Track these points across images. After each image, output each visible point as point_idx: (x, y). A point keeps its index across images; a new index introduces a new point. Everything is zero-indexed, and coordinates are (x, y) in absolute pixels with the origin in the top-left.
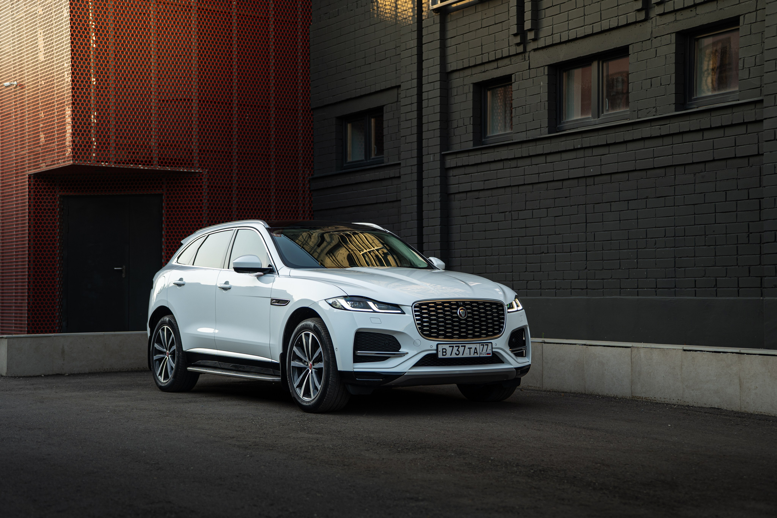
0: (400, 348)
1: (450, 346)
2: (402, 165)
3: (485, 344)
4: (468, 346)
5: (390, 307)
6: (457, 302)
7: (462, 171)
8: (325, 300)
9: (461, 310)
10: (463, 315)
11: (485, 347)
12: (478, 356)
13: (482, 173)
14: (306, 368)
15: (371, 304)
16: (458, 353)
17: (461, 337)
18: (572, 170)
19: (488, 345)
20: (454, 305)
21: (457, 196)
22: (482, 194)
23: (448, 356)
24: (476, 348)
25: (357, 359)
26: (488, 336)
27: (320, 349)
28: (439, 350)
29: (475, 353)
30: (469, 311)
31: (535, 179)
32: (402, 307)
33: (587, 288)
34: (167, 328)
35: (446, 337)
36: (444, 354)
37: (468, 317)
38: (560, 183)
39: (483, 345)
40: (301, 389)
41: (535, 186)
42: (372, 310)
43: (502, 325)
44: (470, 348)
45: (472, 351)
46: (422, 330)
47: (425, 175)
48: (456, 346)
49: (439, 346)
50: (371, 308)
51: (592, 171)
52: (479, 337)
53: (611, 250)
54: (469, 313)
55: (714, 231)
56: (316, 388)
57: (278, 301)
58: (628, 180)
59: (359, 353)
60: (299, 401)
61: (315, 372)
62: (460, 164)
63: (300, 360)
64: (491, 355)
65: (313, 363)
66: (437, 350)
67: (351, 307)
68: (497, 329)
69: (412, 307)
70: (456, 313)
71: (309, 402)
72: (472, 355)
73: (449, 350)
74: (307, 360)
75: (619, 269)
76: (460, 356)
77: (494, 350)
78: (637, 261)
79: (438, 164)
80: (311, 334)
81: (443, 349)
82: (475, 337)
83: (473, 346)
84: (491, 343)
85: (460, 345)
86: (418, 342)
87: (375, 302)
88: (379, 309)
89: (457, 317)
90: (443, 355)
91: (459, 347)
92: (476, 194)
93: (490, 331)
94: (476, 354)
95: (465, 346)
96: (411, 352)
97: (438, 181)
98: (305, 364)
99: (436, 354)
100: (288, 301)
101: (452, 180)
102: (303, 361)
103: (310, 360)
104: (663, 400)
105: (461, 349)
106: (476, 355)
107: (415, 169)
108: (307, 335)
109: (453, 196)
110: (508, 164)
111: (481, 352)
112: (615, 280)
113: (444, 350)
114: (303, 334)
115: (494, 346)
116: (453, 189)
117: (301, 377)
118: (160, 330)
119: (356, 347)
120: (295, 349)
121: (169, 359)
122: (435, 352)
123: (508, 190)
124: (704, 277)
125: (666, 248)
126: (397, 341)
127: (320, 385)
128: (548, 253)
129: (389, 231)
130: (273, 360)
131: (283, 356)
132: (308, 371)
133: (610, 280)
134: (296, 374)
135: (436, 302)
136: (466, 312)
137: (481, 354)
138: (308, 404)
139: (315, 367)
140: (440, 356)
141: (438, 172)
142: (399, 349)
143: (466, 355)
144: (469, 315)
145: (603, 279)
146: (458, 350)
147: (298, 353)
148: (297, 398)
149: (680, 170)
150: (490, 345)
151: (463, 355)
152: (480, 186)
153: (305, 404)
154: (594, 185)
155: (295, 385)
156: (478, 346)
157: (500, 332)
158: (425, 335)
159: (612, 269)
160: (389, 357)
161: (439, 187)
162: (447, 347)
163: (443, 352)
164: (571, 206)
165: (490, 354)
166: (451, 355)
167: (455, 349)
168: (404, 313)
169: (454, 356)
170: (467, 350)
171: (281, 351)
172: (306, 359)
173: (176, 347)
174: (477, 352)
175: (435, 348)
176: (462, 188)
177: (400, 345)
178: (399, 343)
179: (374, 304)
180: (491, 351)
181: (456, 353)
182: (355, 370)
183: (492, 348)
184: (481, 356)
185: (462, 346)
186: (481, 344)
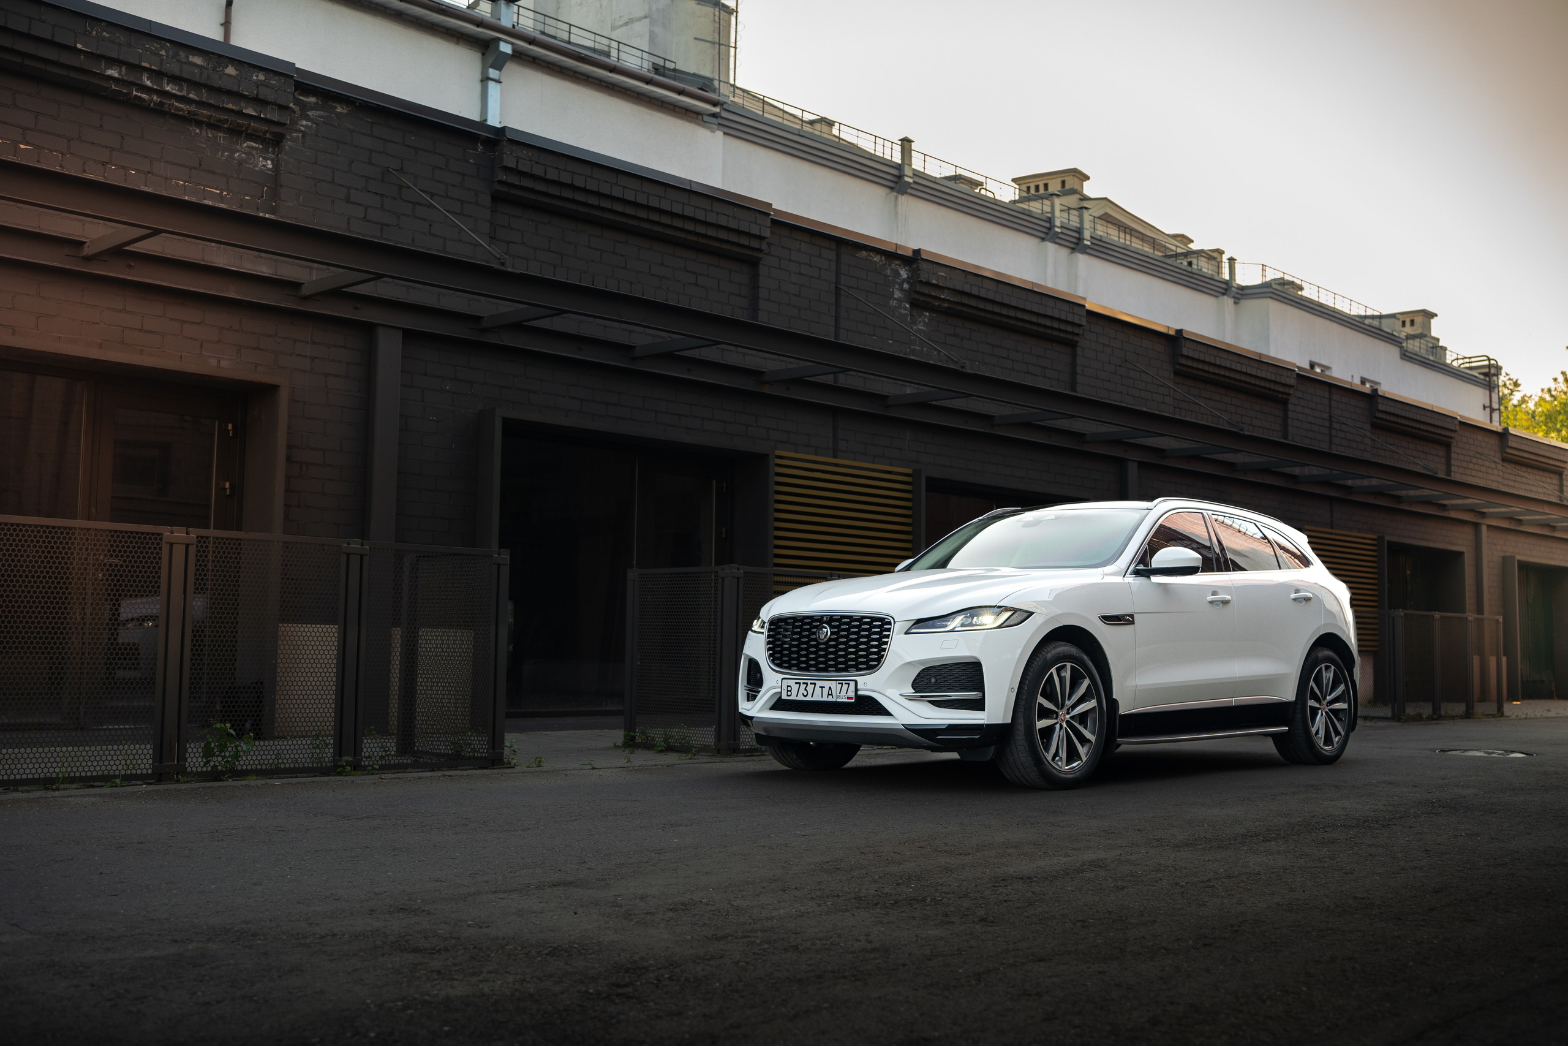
1: (796, 683)
3: (844, 682)
4: (819, 684)
9: (822, 628)
10: (825, 637)
11: (845, 687)
12: (834, 700)
16: (805, 694)
17: (819, 670)
19: (849, 684)
23: (793, 698)
24: (830, 688)
29: (829, 694)
30: (834, 630)
35: (798, 669)
36: (789, 693)
37: (830, 640)
39: (842, 684)
44: (822, 688)
45: (826, 691)
46: (773, 658)
48: (804, 683)
49: (785, 681)
64: (854, 700)
66: (782, 687)
70: (816, 633)
72: (825, 699)
73: (795, 687)
76: (809, 698)
77: (860, 693)
81: (788, 686)
83: (827, 684)
84: (856, 681)
85: (809, 681)
86: (767, 675)
89: (816, 639)
90: (788, 696)
91: (807, 684)
94: (830, 697)
95: (815, 684)
99: (780, 694)
105: (810, 688)
106: (830, 699)
111: (838, 694)
113: (789, 689)
115: (861, 686)
122: (780, 690)
135: (796, 617)
136: (830, 632)
137: (837, 697)
140: (784, 697)
143: (817, 697)
146: (806, 690)
151: (812, 696)
156: (833, 684)
157: (878, 664)
158: (776, 665)
162: (792, 683)
163: (788, 691)
165: (852, 698)
166: (797, 696)
167: (803, 686)
169: (801, 698)
170: (818, 690)
174: (832, 695)
175: (780, 684)
180: (853, 695)
181: (803, 694)
183: (856, 690)
184: (838, 700)
185: (811, 684)
186: (838, 682)
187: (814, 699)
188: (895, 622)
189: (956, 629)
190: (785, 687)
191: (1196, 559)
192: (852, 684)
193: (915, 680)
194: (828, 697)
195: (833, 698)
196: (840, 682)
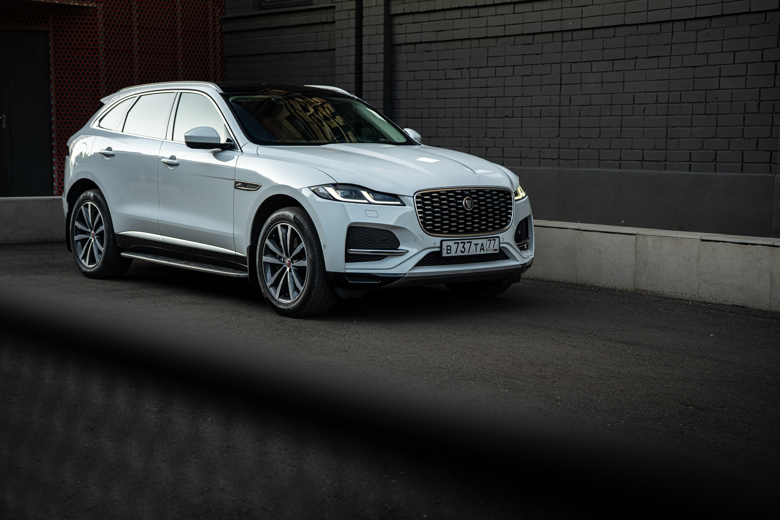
0: (399, 245)
1: (455, 243)
2: (337, 9)
3: (492, 239)
4: (474, 242)
5: (387, 197)
6: (462, 191)
7: (410, 18)
8: (309, 187)
9: (466, 200)
10: (469, 206)
11: (493, 242)
12: (485, 253)
13: (435, 22)
14: (282, 265)
15: (365, 193)
16: (463, 250)
17: (466, 232)
18: (546, 23)
19: (495, 240)
20: (459, 194)
21: (404, 48)
22: (434, 46)
23: (453, 254)
24: (482, 244)
25: (349, 258)
26: (495, 229)
27: (303, 245)
28: (443, 248)
29: (481, 249)
30: (475, 201)
31: (500, 31)
32: (401, 198)
33: (559, 158)
34: (91, 205)
35: (451, 232)
36: (449, 251)
37: (475, 208)
38: (531, 37)
40: (276, 289)
41: (499, 40)
42: (366, 201)
43: (509, 216)
44: (476, 244)
45: (479, 247)
46: (424, 225)
47: (365, 21)
48: (462, 243)
49: (444, 242)
50: (365, 199)
51: (570, 25)
52: (485, 231)
53: (590, 116)
54: (475, 203)
55: (717, 98)
56: (296, 289)
57: (244, 185)
58: (614, 36)
59: (353, 251)
60: (275, 303)
61: (295, 271)
62: (407, 11)
63: (274, 254)
64: (498, 252)
65: (292, 259)
66: (441, 247)
67: (342, 196)
68: (504, 221)
69: (413, 197)
70: (461, 204)
71: (287, 305)
72: (478, 252)
73: (454, 247)
74: (284, 256)
75: (599, 138)
76: (466, 253)
77: (501, 245)
78: (621, 130)
79: (381, 10)
80: (290, 226)
81: (447, 246)
82: (481, 231)
83: (480, 242)
84: (499, 237)
85: (466, 241)
86: (420, 239)
87: (370, 191)
88: (375, 199)
89: (463, 209)
90: (447, 253)
91: (464, 243)
92: (427, 47)
93: (497, 224)
94: (482, 251)
95: (471, 242)
96: (413, 251)
97: (381, 29)
98: (281, 261)
99: (440, 252)
100: (258, 186)
101: (399, 29)
102: (277, 256)
103: (287, 255)
104: (673, 295)
105: (467, 246)
106: (482, 252)
107: (353, 14)
108: (286, 227)
109: (398, 47)
110: (466, 13)
111: (487, 248)
112: (593, 150)
113: (449, 248)
114: (279, 226)
115: (501, 241)
116: (399, 39)
117: (276, 275)
118: (82, 207)
119: (349, 244)
120: (267, 242)
121: (95, 240)
122: (438, 249)
123: (467, 43)
124: (701, 149)
125: (658, 115)
126: (396, 237)
127: (302, 286)
128: (513, 117)
129: (356, 97)
130: (237, 253)
131: (252, 249)
132: (285, 268)
133: (587, 150)
134: (269, 270)
135: (439, 191)
136: (472, 203)
137: (487, 250)
138: (286, 307)
139: (294, 265)
140: (444, 254)
141: (381, 20)
142: (398, 247)
143: (473, 252)
144: (475, 206)
145: (579, 149)
146: (463, 247)
147: (272, 247)
148: (271, 299)
149: (678, 26)
150: (497, 239)
151: (468, 252)
152: (433, 37)
153: (282, 307)
154: (572, 40)
155: (269, 284)
157: (507, 223)
158: (429, 230)
159: (589, 138)
160: (386, 256)
161: (382, 37)
162: (451, 243)
163: (447, 250)
164: (543, 64)
165: (496, 250)
166: (456, 253)
167: (461, 245)
168: (404, 205)
169: (459, 254)
170: (473, 247)
171: (249, 244)
172: (283, 254)
173: (105, 227)
174: (483, 249)
175: (439, 245)
176: (411, 38)
177: (399, 242)
178: (398, 240)
179: (369, 193)
180: (498, 247)
181: (461, 251)
182: (348, 271)
183: (499, 243)
184: (488, 252)
185: (468, 242)
186: (487, 239)
187: (470, 254)
188: (512, 194)
194: (480, 251)
195: (484, 251)
196: (489, 239)
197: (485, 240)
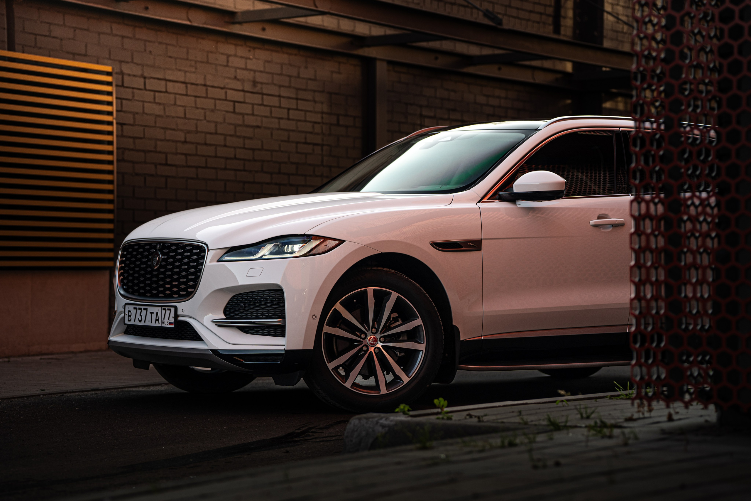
1: (135, 308)
3: (167, 308)
4: (150, 309)
6: (155, 243)
10: (157, 264)
11: (168, 312)
12: (160, 325)
16: (140, 319)
19: (170, 310)
20: (153, 247)
23: (133, 322)
24: (157, 313)
26: (180, 296)
29: (156, 320)
36: (130, 318)
39: (166, 310)
44: (152, 313)
45: (154, 317)
49: (126, 306)
52: (169, 297)
64: (173, 326)
66: (125, 312)
72: (153, 324)
73: (133, 312)
76: (142, 323)
81: (130, 311)
82: (164, 297)
83: (155, 310)
84: (176, 307)
85: (143, 307)
90: (129, 320)
91: (141, 309)
94: (157, 322)
95: (146, 309)
99: (124, 318)
105: (144, 313)
106: (157, 325)
111: (163, 320)
115: (180, 312)
135: (139, 244)
136: (160, 259)
137: (162, 322)
140: (127, 321)
143: (148, 322)
146: (140, 315)
151: (145, 322)
156: (159, 310)
162: (132, 308)
163: (129, 316)
165: (172, 324)
166: (135, 321)
167: (139, 311)
169: (137, 322)
170: (149, 316)
174: (158, 320)
180: (173, 321)
181: (139, 318)
183: (176, 316)
184: (163, 325)
185: (144, 309)
186: (162, 308)
187: (146, 324)
188: (208, 250)
189: (264, 257)
190: (127, 313)
191: (560, 183)
192: (173, 310)
193: (226, 306)
194: (155, 323)
195: (159, 323)
196: (164, 308)
197: (160, 308)
